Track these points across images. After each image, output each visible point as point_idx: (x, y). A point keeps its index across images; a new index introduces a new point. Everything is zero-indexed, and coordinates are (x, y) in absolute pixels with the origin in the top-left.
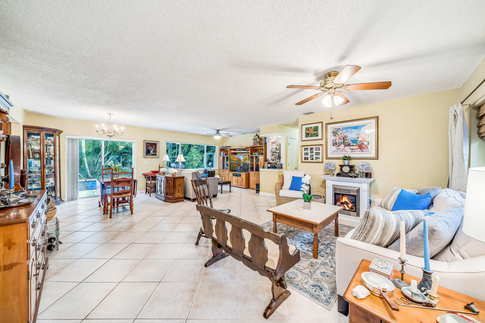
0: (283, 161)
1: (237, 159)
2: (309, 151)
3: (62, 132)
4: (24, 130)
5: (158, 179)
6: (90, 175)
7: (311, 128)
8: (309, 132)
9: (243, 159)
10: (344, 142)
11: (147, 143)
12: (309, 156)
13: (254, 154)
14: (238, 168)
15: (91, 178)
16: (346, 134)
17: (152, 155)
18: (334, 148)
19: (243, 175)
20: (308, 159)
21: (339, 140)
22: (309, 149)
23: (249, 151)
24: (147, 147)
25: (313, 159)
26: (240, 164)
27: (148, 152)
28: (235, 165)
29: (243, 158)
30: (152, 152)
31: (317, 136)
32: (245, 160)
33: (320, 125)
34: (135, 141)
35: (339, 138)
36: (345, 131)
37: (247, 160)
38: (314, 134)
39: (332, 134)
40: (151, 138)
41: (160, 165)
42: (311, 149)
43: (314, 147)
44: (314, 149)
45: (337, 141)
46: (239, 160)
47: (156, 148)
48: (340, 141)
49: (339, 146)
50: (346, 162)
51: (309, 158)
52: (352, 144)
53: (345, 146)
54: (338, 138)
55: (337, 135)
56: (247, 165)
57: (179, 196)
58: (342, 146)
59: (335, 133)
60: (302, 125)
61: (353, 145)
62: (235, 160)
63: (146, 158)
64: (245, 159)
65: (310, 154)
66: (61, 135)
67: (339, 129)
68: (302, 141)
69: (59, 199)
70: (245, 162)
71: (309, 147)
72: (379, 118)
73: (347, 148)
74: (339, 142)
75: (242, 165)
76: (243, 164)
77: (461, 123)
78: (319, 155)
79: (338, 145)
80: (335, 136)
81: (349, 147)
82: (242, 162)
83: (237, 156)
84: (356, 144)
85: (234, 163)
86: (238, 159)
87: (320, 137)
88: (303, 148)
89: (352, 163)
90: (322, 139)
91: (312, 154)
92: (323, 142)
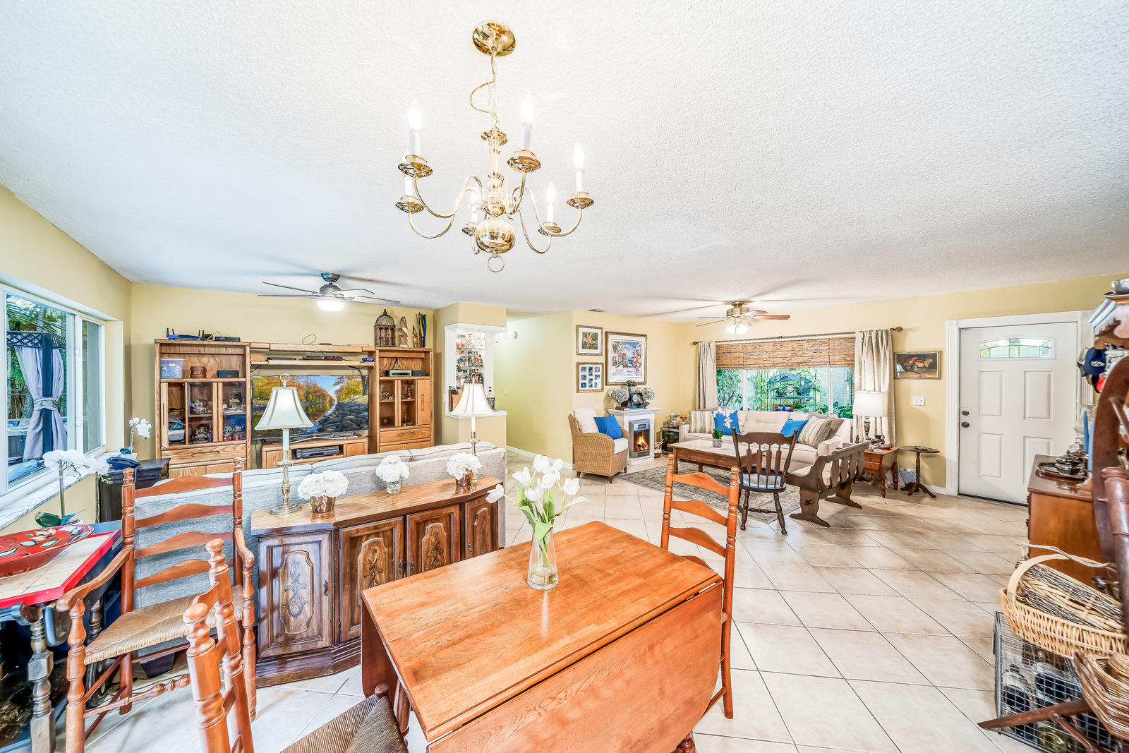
2: (587, 373)
7: (589, 333)
8: (587, 341)
9: (338, 392)
12: (587, 381)
13: (393, 374)
16: (624, 351)
18: (614, 369)
20: (585, 386)
22: (588, 369)
25: (591, 386)
26: (323, 410)
29: (338, 387)
31: (596, 348)
32: (348, 393)
33: (599, 332)
37: (355, 393)
38: (594, 345)
39: (612, 349)
42: (591, 369)
43: (594, 366)
44: (594, 369)
45: (617, 359)
46: (317, 394)
49: (618, 367)
51: (588, 385)
52: (629, 365)
54: (617, 355)
55: (616, 351)
56: (356, 409)
58: (621, 367)
59: (615, 348)
60: (578, 327)
64: (345, 391)
65: (588, 377)
67: (618, 342)
68: (578, 354)
70: (347, 401)
71: (588, 366)
72: (647, 336)
73: (625, 369)
75: (330, 412)
76: (337, 409)
78: (599, 379)
82: (332, 400)
83: (297, 381)
86: (308, 393)
87: (598, 350)
88: (581, 366)
90: (601, 355)
91: (591, 377)
92: (602, 360)
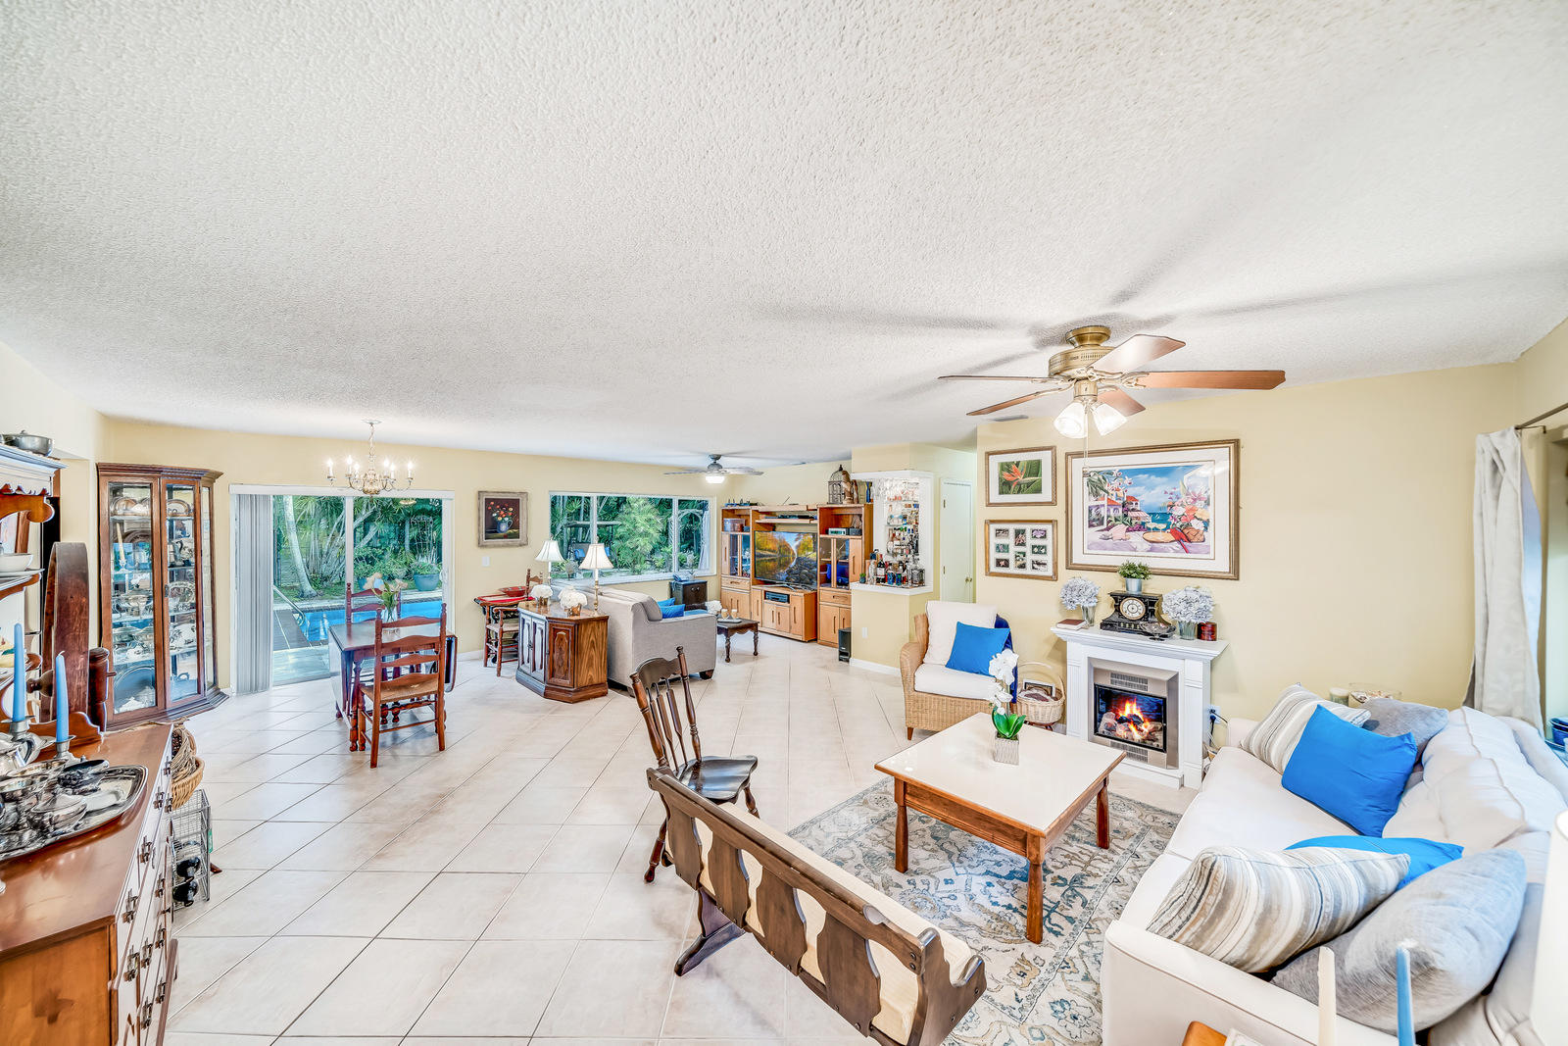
0: (925, 560)
1: (777, 546)
2: (1010, 540)
3: (218, 475)
4: (102, 479)
5: (524, 620)
6: (308, 588)
7: (1018, 464)
8: (1010, 478)
9: (797, 547)
10: (1126, 516)
11: (488, 501)
12: (1010, 556)
13: (831, 532)
14: (783, 574)
15: (311, 597)
16: (1131, 492)
17: (505, 537)
18: (1094, 534)
19: (798, 597)
20: (1007, 565)
21: (1108, 510)
22: (1012, 533)
23: (817, 522)
24: (488, 513)
25: (1023, 566)
26: (788, 562)
27: (492, 530)
28: (771, 564)
29: (797, 543)
30: (503, 527)
31: (1038, 491)
32: (804, 549)
33: (1045, 458)
34: (451, 495)
35: (1111, 503)
36: (1128, 480)
37: (808, 549)
38: (1029, 485)
39: (1086, 489)
40: (503, 484)
41: (529, 571)
42: (1018, 533)
43: (1028, 527)
44: (1028, 534)
45: (1104, 512)
46: (784, 548)
47: (516, 515)
48: (1112, 513)
49: (1108, 529)
50: (1133, 585)
51: (1012, 563)
52: (1152, 525)
53: (1128, 530)
54: (1105, 502)
55: (1102, 493)
56: (810, 565)
57: (591, 679)
58: (1119, 530)
59: (1096, 488)
60: (989, 454)
61: (1156, 529)
62: (770, 546)
63: (486, 546)
64: (802, 547)
65: (1013, 549)
66: (218, 484)
67: (1110, 473)
68: (989, 505)
69: (211, 690)
70: (803, 556)
71: (1012, 528)
72: (1242, 444)
73: (1136, 538)
74: (1108, 517)
75: (793, 564)
76: (796, 563)
77: (1516, 491)
78: (1045, 553)
79: (1105, 526)
80: (1096, 494)
81: (1141, 533)
82: (794, 554)
83: (776, 535)
84: (1164, 526)
85: (767, 556)
86: (780, 546)
87: (1046, 495)
88: (993, 527)
89: (1153, 586)
90: (1053, 503)
91: (1021, 549)
92: (1057, 513)
